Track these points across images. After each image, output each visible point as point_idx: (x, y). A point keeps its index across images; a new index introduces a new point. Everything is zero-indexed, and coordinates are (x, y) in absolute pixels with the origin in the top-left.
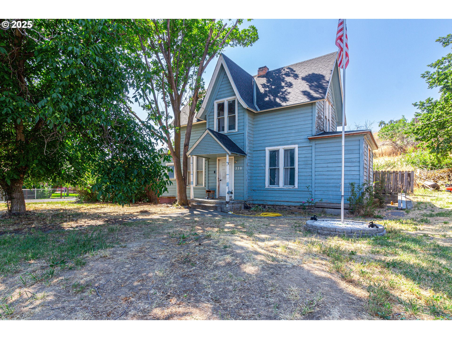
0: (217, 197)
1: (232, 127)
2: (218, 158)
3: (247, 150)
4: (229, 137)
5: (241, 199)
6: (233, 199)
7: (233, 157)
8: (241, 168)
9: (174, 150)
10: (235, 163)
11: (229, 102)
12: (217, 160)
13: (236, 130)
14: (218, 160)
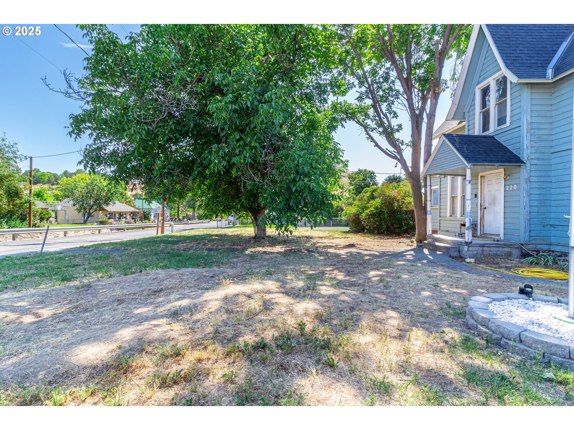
0: (479, 234)
1: (501, 121)
2: (481, 174)
3: (525, 155)
4: (496, 137)
5: (515, 240)
6: (502, 238)
7: (502, 170)
8: (515, 187)
9: (410, 169)
10: (505, 179)
11: (497, 81)
12: (479, 177)
13: (508, 124)
14: (481, 177)
